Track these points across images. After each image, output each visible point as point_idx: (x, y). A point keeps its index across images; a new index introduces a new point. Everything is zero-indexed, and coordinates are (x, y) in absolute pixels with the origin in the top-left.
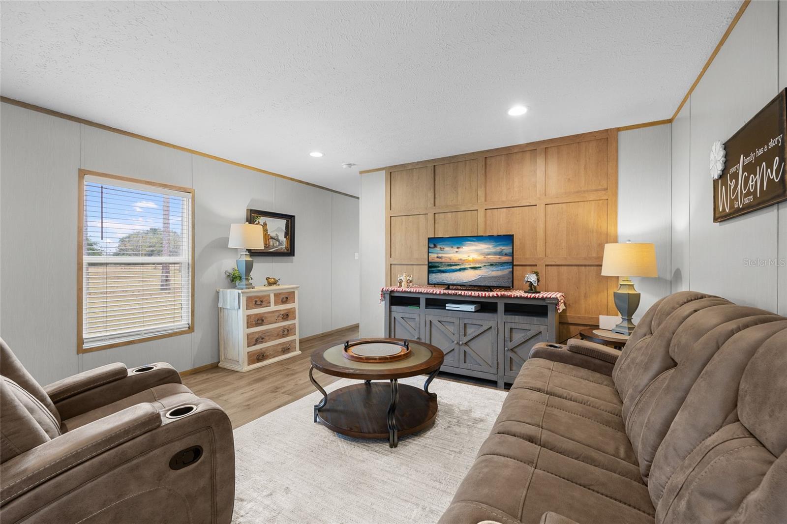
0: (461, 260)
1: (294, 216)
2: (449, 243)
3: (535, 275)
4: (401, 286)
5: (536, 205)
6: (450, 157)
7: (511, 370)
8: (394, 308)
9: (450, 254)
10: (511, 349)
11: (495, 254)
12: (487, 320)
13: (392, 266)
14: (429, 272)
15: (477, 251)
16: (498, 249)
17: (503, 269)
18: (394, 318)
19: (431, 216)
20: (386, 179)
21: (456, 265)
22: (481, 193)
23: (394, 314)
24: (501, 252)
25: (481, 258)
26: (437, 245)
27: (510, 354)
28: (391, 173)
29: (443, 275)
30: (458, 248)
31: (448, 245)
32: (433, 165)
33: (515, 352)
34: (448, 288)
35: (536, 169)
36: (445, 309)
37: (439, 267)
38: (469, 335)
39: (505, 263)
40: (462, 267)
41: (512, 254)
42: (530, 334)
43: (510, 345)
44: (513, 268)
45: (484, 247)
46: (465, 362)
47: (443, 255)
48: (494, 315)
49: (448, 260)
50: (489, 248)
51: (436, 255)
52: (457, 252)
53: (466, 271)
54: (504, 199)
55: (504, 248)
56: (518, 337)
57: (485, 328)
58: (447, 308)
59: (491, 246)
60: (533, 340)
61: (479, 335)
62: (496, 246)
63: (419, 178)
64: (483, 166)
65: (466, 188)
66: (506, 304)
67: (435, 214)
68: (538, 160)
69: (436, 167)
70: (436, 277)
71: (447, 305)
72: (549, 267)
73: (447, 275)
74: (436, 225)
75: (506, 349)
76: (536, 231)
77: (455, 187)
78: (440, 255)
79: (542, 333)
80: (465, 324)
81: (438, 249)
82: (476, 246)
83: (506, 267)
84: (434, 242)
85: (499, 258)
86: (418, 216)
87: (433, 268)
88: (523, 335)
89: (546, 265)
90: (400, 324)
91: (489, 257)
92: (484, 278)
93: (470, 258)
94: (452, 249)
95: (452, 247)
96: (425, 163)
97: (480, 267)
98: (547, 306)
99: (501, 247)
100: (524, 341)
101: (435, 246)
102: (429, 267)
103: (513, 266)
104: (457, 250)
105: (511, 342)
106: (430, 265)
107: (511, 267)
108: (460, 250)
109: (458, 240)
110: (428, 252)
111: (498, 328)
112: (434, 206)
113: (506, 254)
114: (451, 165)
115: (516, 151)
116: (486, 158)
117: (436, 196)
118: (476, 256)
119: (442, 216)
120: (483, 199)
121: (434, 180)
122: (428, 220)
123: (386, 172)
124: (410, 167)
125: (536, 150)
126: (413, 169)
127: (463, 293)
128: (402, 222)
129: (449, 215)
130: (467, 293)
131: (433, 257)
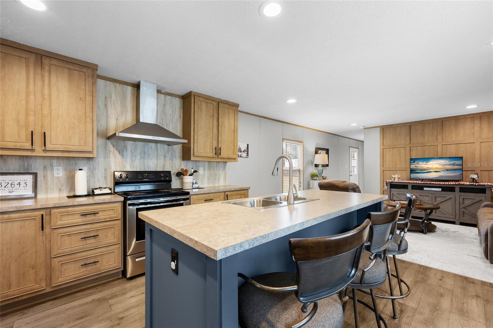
0: (428, 168)
1: (328, 149)
2: (422, 160)
3: (476, 175)
4: (394, 180)
5: (474, 143)
6: (420, 121)
7: (463, 217)
8: (392, 189)
9: (422, 165)
10: (464, 208)
11: (450, 165)
12: (449, 195)
13: (384, 171)
15: (437, 163)
16: (452, 162)
17: (456, 172)
18: (393, 194)
19: (408, 148)
20: (380, 132)
21: (425, 170)
22: (439, 137)
23: (392, 192)
24: (453, 164)
25: (441, 167)
26: (415, 161)
27: (463, 210)
28: (383, 129)
29: (418, 174)
30: (427, 162)
32: (409, 125)
33: (466, 209)
34: (422, 181)
35: (474, 126)
36: (423, 190)
37: (416, 171)
38: (438, 201)
39: (457, 169)
40: (429, 171)
41: (462, 165)
42: (475, 201)
43: (463, 206)
44: (462, 172)
45: (442, 162)
46: (436, 213)
47: (418, 166)
48: (454, 193)
49: (421, 168)
50: (446, 162)
51: (414, 166)
52: (426, 164)
53: (431, 173)
54: (454, 140)
55: (455, 162)
56: (467, 202)
57: (448, 198)
58: (424, 189)
59: (447, 161)
60: (477, 203)
61: (444, 201)
63: (400, 131)
64: (440, 125)
65: (430, 135)
66: (460, 188)
67: (410, 147)
68: (475, 122)
69: (411, 126)
70: (414, 176)
71: (424, 188)
72: (483, 172)
73: (420, 174)
74: (411, 152)
75: (461, 207)
76: (475, 155)
77: (423, 135)
78: (417, 166)
79: (483, 200)
80: (436, 196)
81: (416, 163)
83: (457, 171)
84: (413, 160)
85: (453, 167)
86: (400, 148)
87: (412, 171)
88: (471, 201)
89: (481, 171)
90: (395, 196)
91: (446, 166)
92: (442, 176)
93: (434, 167)
94: (423, 163)
95: (423, 162)
96: (404, 124)
97: (440, 171)
98: (485, 189)
99: (454, 161)
100: (471, 204)
101: (414, 162)
102: (411, 171)
103: (463, 171)
104: (426, 163)
105: (463, 204)
106: (411, 170)
107: (462, 171)
108: (428, 163)
109: (427, 159)
110: (410, 165)
111: (456, 198)
112: (410, 143)
113: (457, 165)
114: (420, 125)
115: (461, 118)
116: (442, 121)
117: (411, 139)
118: (437, 166)
119: (415, 148)
120: (441, 140)
121: (410, 132)
122: (406, 150)
123: (380, 128)
124: (395, 126)
125: (474, 117)
126: (396, 127)
127: (435, 183)
128: (390, 151)
129: (419, 148)
130: (437, 183)
131: (413, 166)
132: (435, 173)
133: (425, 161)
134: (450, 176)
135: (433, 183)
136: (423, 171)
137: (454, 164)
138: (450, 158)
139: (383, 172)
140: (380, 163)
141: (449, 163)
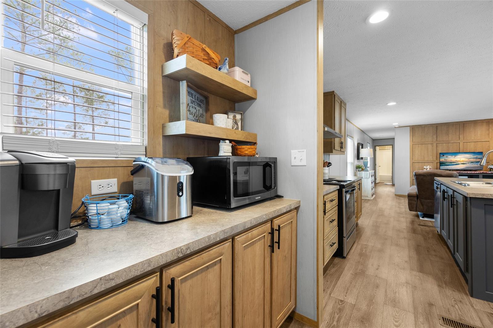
0: (456, 161)
1: (363, 144)
5: (489, 141)
9: (451, 158)
11: (474, 158)
14: (440, 165)
15: (464, 157)
16: (475, 156)
19: (435, 145)
20: (410, 130)
21: (454, 163)
22: (461, 136)
25: (467, 160)
28: (413, 128)
29: (448, 166)
30: (455, 156)
31: (450, 155)
37: (445, 163)
40: (457, 163)
45: (468, 156)
47: (448, 159)
49: (450, 161)
51: (444, 159)
52: (454, 158)
53: (459, 165)
54: (473, 139)
55: (478, 156)
59: (471, 155)
62: (474, 155)
63: (428, 130)
64: (462, 127)
65: (453, 134)
66: (483, 175)
67: (437, 144)
69: (437, 126)
70: (442, 167)
73: (449, 166)
74: (438, 148)
77: (448, 134)
78: (446, 159)
81: (445, 157)
82: (464, 155)
84: (442, 154)
85: (475, 160)
86: (427, 144)
87: (442, 164)
91: (471, 159)
92: (469, 167)
93: (461, 160)
97: (466, 163)
101: (443, 156)
102: (440, 164)
106: (441, 163)
109: (455, 154)
110: (440, 158)
112: (437, 141)
113: (479, 158)
114: (446, 126)
115: (479, 122)
116: (464, 124)
117: (438, 137)
118: (464, 159)
119: (441, 144)
120: (462, 139)
121: (437, 131)
122: (433, 146)
123: (410, 127)
124: (423, 126)
125: (489, 122)
126: (425, 127)
127: (463, 172)
128: (419, 147)
129: (445, 144)
130: (465, 172)
131: (442, 159)
132: (462, 165)
133: (453, 155)
134: (474, 167)
135: (462, 172)
136: (452, 163)
137: (476, 158)
138: (474, 153)
139: (413, 164)
140: (410, 156)
141: (473, 157)
